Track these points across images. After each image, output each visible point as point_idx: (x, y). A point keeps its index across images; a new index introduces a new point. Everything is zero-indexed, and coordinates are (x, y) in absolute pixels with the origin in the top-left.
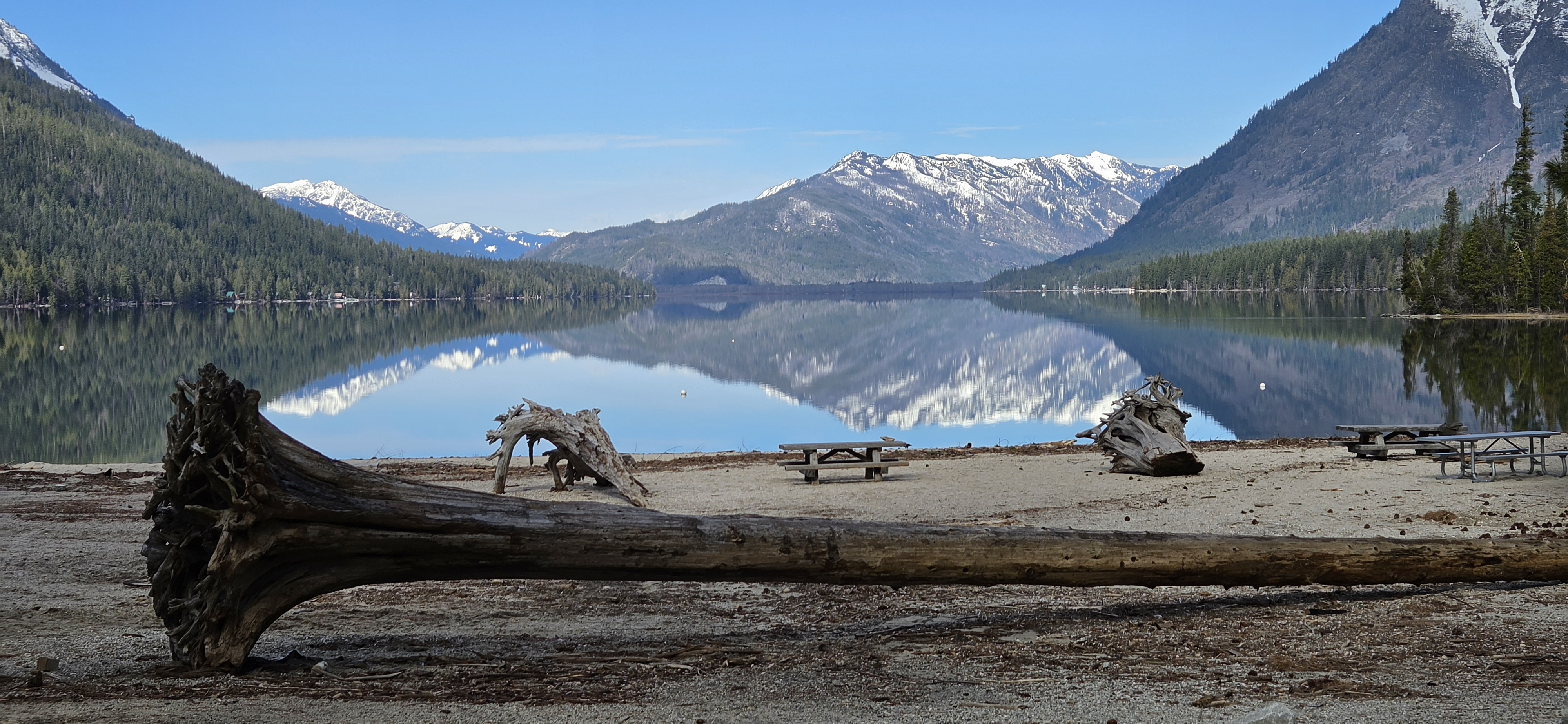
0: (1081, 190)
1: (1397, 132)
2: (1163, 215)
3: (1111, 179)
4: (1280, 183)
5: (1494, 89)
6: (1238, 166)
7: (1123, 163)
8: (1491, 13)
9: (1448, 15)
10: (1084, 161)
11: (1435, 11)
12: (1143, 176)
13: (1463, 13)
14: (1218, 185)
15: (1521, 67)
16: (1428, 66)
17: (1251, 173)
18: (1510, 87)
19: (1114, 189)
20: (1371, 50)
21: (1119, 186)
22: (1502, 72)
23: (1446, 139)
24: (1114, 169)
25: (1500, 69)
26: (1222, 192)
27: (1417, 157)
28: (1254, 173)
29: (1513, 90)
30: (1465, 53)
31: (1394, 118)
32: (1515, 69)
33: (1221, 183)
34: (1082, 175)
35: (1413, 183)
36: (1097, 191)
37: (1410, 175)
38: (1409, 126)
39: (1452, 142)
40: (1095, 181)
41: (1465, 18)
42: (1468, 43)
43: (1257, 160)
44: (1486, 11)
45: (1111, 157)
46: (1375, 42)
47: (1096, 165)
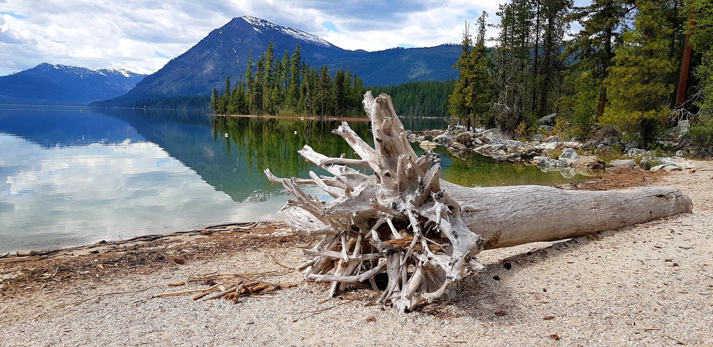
3: (127, 77)
15: (239, 55)
24: (128, 74)
29: (237, 61)
31: (207, 65)
38: (211, 68)
47: (123, 72)
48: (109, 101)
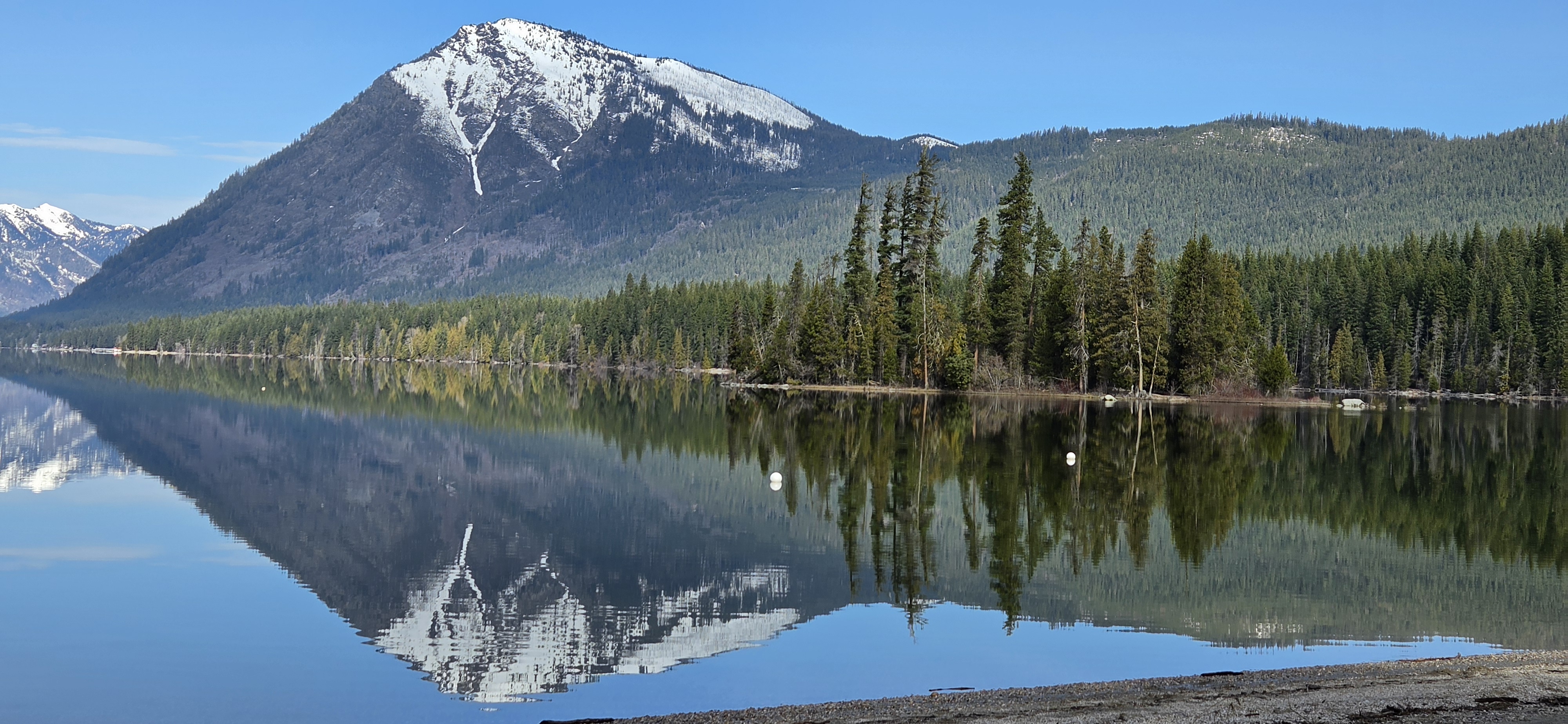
0: (29, 242)
1: (369, 208)
2: (130, 275)
3: (61, 234)
4: (254, 249)
5: (459, 175)
6: (211, 230)
7: (76, 218)
8: (456, 104)
9: (417, 101)
10: (32, 212)
11: (405, 96)
12: (97, 233)
13: (430, 99)
14: (189, 248)
15: (483, 157)
16: (399, 148)
17: (224, 238)
18: (473, 174)
19: (66, 245)
20: (345, 126)
21: (72, 242)
22: (466, 159)
23: (415, 219)
24: (66, 224)
25: (464, 156)
26: (194, 255)
27: (388, 234)
28: (227, 238)
29: (476, 177)
30: (433, 138)
31: (367, 194)
32: (478, 158)
33: (193, 245)
34: (31, 227)
35: (384, 259)
36: (47, 245)
37: (380, 251)
38: (380, 203)
39: (421, 222)
40: (43, 234)
41: (433, 105)
42: (436, 129)
43: (231, 226)
44: (451, 101)
45: (62, 211)
46: (348, 119)
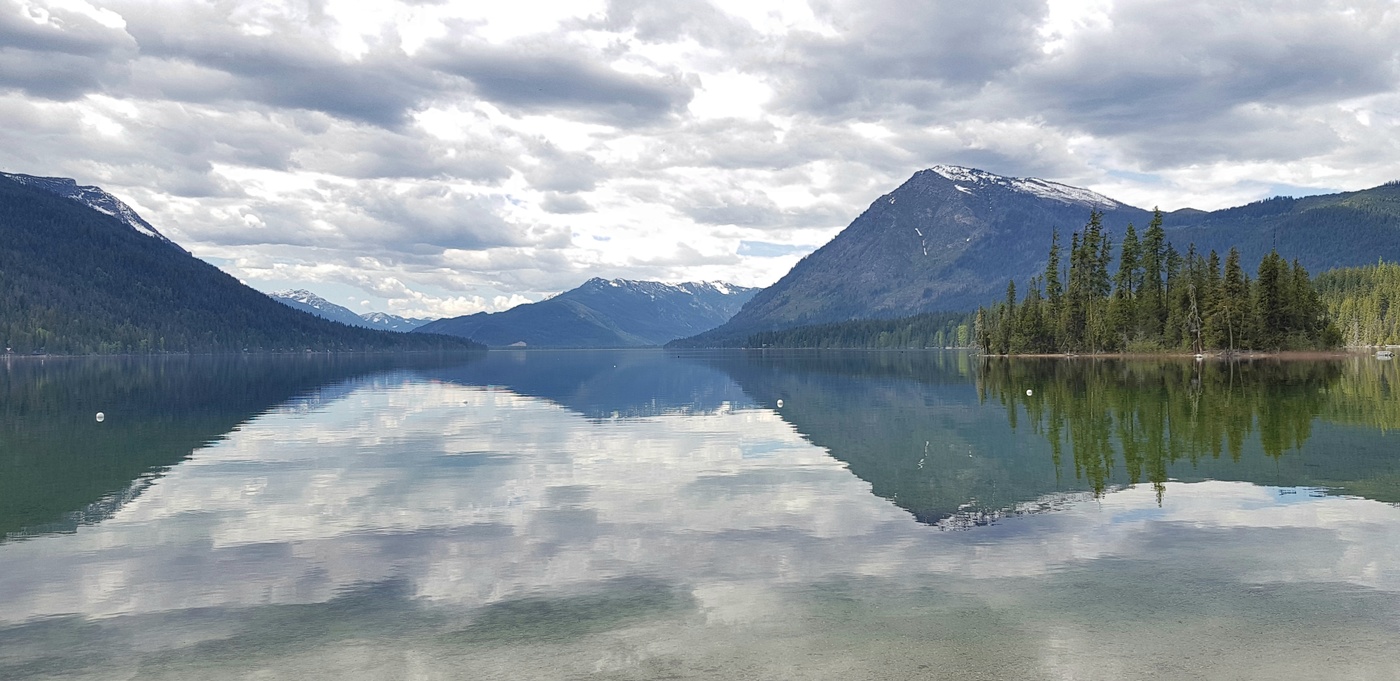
1: (870, 270)
3: (726, 294)
5: (916, 250)
15: (929, 240)
18: (923, 249)
23: (893, 275)
27: (880, 283)
29: (925, 251)
31: (868, 264)
32: (926, 241)
34: (711, 291)
37: (876, 293)
38: (875, 268)
47: (718, 286)
48: (698, 338)
